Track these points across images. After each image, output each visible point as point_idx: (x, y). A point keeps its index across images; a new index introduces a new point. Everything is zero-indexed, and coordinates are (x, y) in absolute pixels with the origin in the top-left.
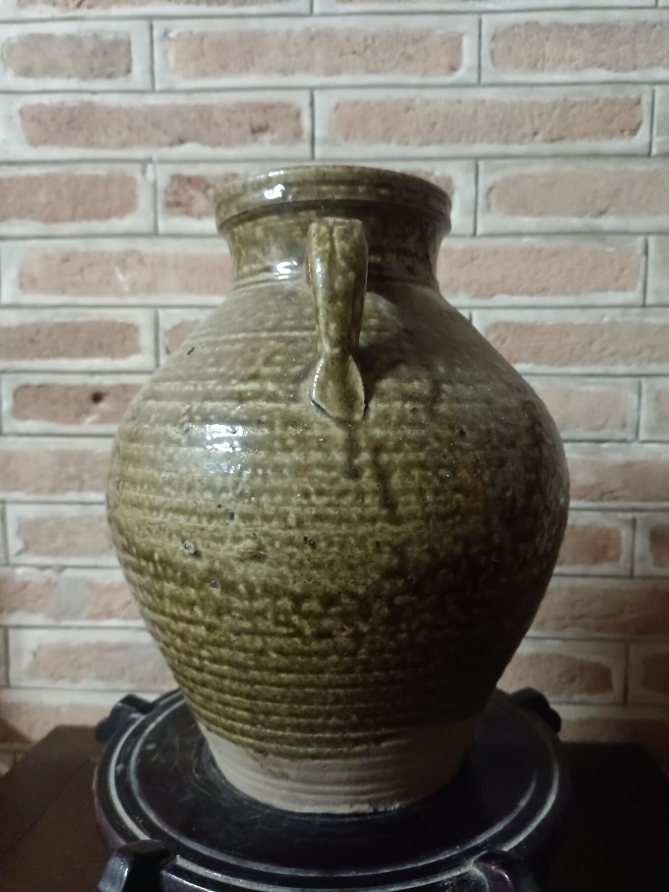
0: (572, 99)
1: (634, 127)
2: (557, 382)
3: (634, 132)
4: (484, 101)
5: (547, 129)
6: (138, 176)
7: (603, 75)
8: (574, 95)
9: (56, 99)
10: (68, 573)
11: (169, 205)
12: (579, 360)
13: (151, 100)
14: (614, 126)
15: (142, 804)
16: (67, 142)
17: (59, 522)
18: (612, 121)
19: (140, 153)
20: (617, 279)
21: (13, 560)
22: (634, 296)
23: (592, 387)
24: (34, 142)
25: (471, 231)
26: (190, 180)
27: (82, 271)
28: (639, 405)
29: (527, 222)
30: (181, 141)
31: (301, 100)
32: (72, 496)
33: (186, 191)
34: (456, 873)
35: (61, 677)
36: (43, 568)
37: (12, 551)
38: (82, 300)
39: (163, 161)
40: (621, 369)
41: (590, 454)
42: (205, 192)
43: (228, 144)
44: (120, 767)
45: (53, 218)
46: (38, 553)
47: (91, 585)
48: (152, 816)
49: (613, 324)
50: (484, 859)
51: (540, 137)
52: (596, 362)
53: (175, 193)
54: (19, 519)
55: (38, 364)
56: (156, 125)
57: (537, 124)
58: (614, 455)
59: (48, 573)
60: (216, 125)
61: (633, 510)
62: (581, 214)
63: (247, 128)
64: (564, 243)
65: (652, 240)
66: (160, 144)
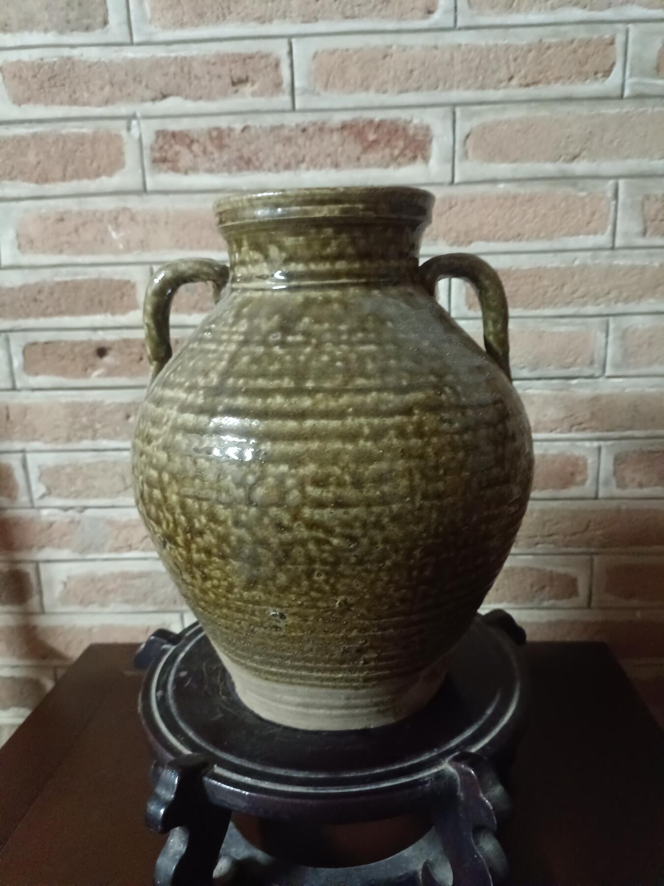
0: (547, 41)
1: (607, 68)
2: (531, 323)
3: (607, 73)
4: (460, 46)
5: (523, 73)
6: (124, 133)
7: (578, 14)
8: (549, 36)
9: (36, 54)
10: (88, 512)
11: (155, 161)
12: (552, 303)
13: (130, 53)
14: (587, 68)
15: (182, 725)
16: (51, 101)
17: (78, 468)
18: (586, 62)
19: (123, 109)
20: (589, 223)
21: (37, 503)
22: (603, 239)
23: (563, 328)
24: (18, 101)
25: (449, 179)
26: (174, 135)
27: (76, 231)
28: (607, 343)
29: (503, 169)
30: (164, 96)
31: (279, 48)
32: (87, 444)
33: (171, 146)
34: (434, 770)
35: (90, 603)
36: (66, 509)
37: (36, 496)
38: (80, 259)
39: (147, 117)
40: (590, 309)
41: (561, 390)
42: (189, 147)
43: (210, 98)
44: (160, 693)
45: (44, 179)
46: (60, 496)
47: (110, 523)
48: (191, 734)
49: (584, 267)
50: (457, 760)
51: (514, 82)
52: (567, 304)
53: (161, 148)
54: (40, 467)
55: (43, 322)
56: (137, 80)
57: (512, 69)
58: (583, 390)
59: (71, 513)
60: (196, 77)
61: (598, 439)
62: (555, 160)
63: (228, 80)
64: (539, 188)
65: (621, 182)
66: (143, 100)
